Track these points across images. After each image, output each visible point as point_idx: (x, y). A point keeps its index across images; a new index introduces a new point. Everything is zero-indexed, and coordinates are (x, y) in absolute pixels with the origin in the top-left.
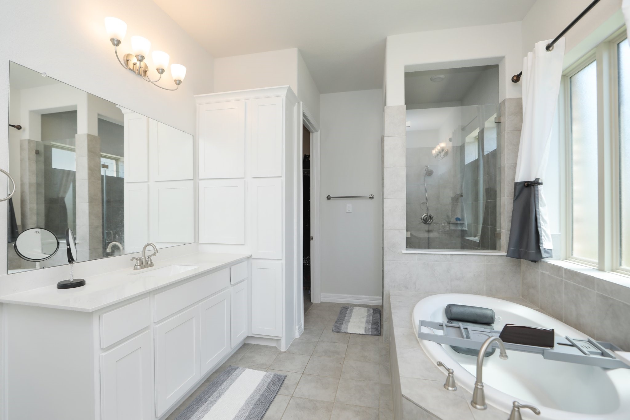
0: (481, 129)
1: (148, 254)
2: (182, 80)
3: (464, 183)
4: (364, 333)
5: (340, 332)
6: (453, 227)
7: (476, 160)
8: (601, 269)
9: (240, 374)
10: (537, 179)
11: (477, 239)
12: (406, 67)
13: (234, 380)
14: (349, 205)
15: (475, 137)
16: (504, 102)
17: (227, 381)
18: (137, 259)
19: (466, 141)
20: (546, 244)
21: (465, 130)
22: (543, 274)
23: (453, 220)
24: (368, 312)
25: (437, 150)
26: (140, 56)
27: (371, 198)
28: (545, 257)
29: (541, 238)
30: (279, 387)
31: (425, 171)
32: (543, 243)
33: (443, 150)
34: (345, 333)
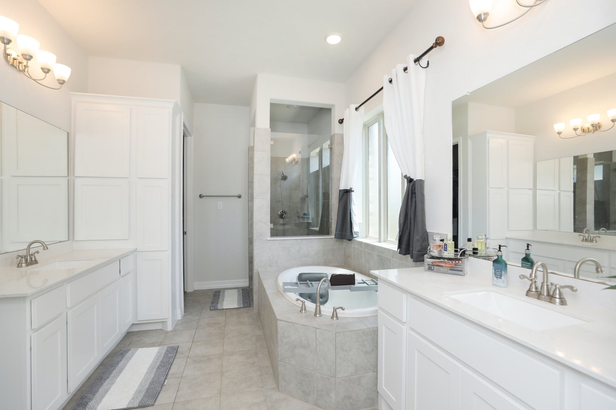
0: (321, 149)
1: (32, 251)
2: (66, 81)
3: (309, 187)
4: (237, 307)
5: (217, 309)
6: (301, 221)
7: (317, 171)
8: (380, 242)
9: (133, 354)
10: (351, 188)
11: (317, 229)
12: (271, 99)
13: (130, 358)
14: (220, 203)
15: (317, 153)
16: (334, 134)
17: (123, 360)
18: (22, 257)
19: (311, 155)
20: (356, 229)
21: (311, 146)
22: (354, 247)
23: (301, 215)
24: (238, 292)
25: (289, 159)
26: (28, 55)
27: (239, 197)
28: (355, 237)
29: (353, 225)
30: (175, 354)
31: (281, 176)
32: (354, 228)
33: (294, 160)
34: (222, 309)
